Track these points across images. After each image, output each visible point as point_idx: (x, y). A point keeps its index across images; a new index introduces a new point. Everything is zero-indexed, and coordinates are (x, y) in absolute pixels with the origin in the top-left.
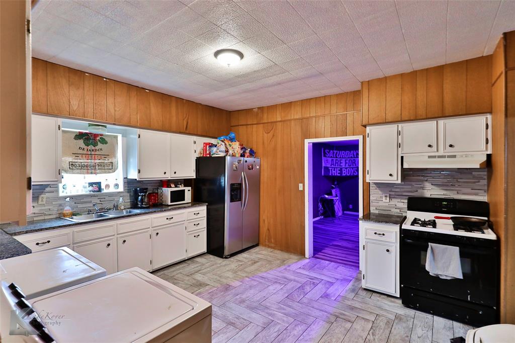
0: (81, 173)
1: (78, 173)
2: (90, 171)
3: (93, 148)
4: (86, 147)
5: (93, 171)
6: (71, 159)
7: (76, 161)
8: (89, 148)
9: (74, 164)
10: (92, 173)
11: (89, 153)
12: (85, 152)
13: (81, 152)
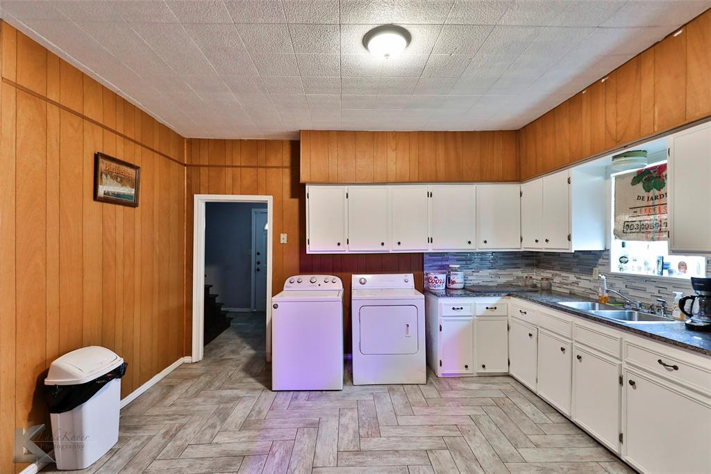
0: (638, 240)
1: (634, 239)
2: (650, 236)
3: (657, 193)
4: (645, 194)
5: (657, 236)
6: (627, 218)
7: (634, 219)
8: (651, 194)
9: (630, 224)
10: (653, 239)
11: (651, 203)
12: (645, 203)
13: (640, 203)
